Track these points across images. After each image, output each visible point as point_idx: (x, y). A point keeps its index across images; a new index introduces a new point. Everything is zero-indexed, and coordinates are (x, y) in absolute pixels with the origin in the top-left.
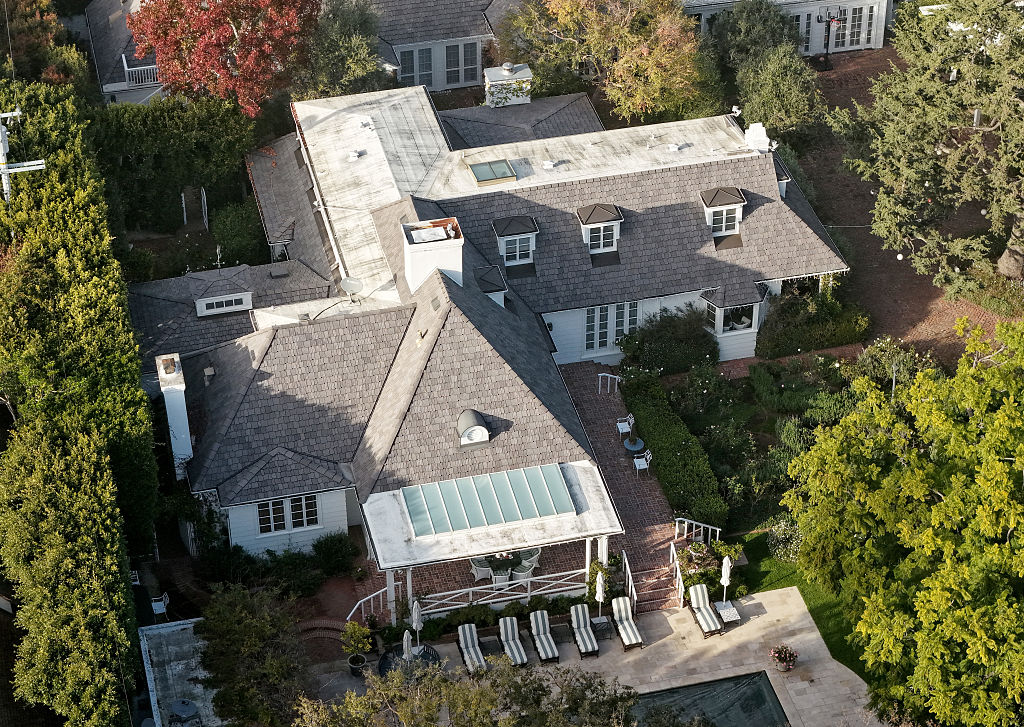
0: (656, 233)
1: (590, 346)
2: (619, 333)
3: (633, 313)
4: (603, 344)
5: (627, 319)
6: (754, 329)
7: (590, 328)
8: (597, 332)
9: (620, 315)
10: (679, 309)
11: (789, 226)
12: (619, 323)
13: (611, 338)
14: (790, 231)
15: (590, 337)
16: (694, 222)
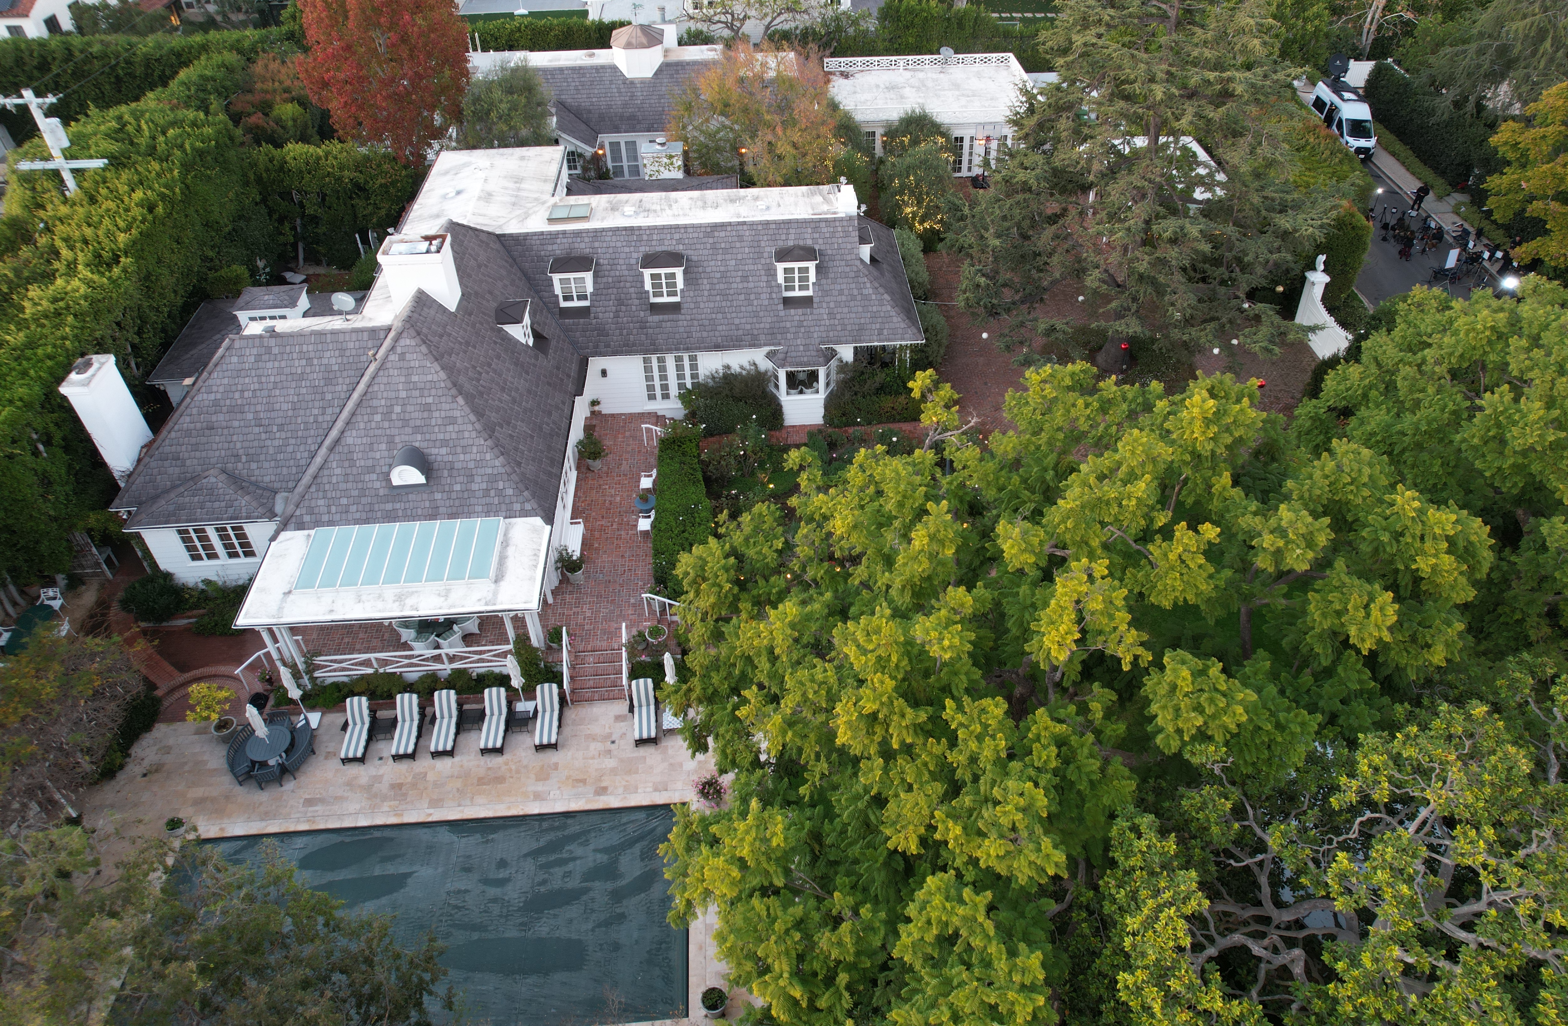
0: (722, 286)
1: (652, 397)
2: (681, 386)
3: (694, 367)
4: (666, 396)
5: (687, 372)
6: (822, 396)
7: (649, 378)
8: (657, 383)
9: (679, 368)
10: (742, 367)
11: (865, 292)
12: (680, 377)
13: (674, 391)
14: (866, 298)
15: (651, 388)
16: (764, 278)
